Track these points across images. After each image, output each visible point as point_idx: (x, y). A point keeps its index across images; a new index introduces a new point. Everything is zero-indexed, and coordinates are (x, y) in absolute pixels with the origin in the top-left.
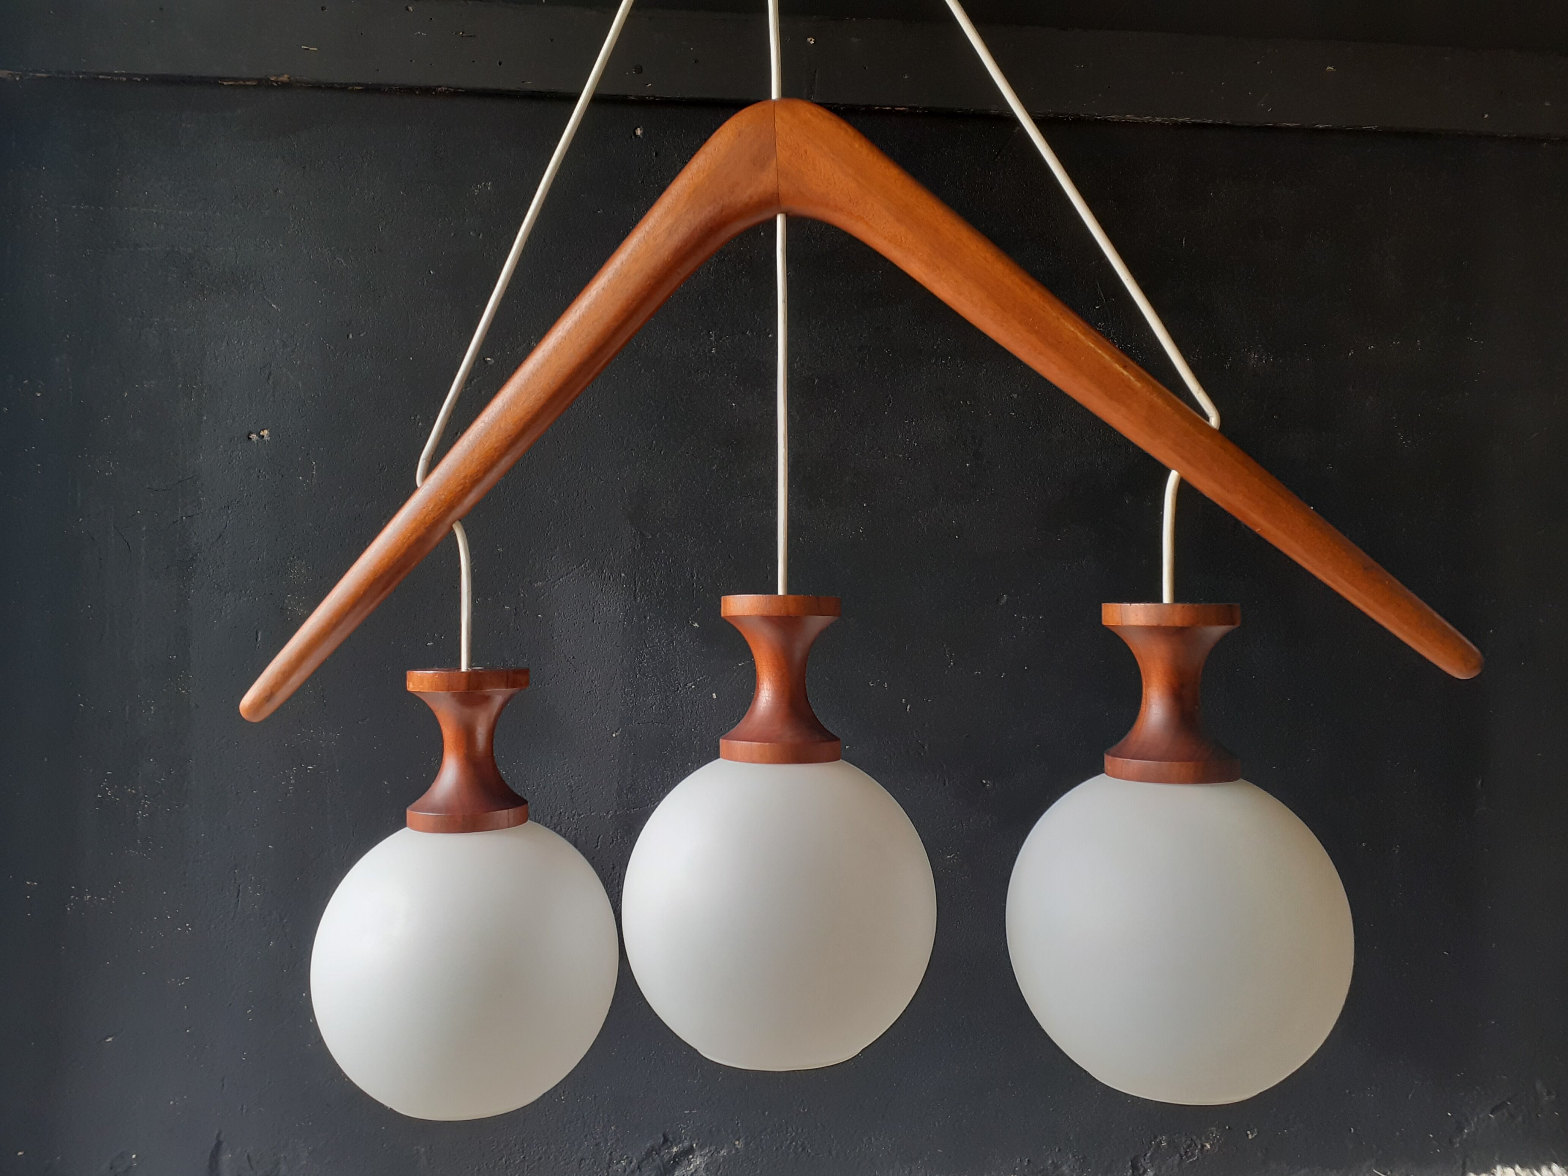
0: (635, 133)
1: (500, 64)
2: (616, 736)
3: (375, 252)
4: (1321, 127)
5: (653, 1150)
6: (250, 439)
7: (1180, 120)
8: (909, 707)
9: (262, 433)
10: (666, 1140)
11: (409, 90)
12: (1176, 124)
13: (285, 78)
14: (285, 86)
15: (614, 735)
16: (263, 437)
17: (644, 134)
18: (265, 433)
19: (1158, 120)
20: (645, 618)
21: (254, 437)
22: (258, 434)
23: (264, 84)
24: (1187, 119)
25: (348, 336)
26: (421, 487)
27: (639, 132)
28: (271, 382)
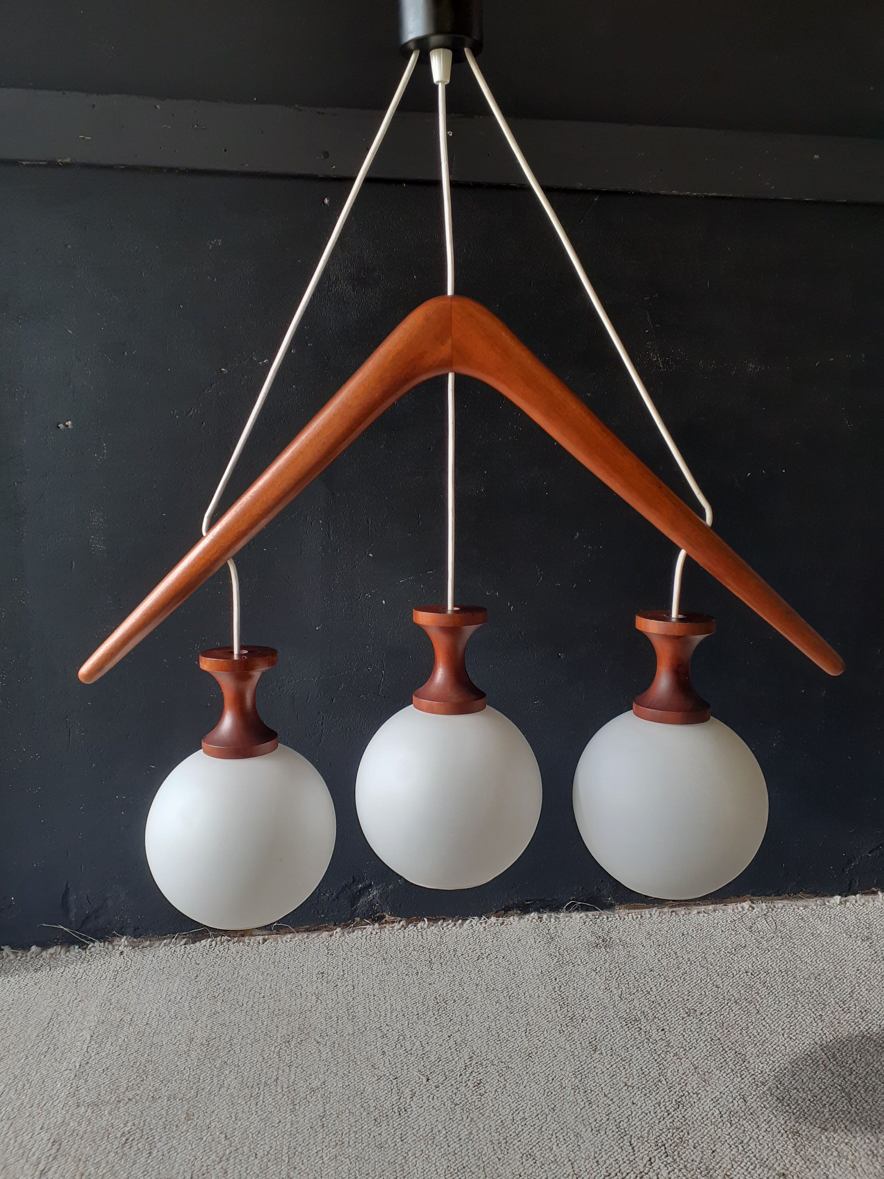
0: (323, 202)
1: (225, 151)
2: (319, 629)
3: (140, 292)
4: (807, 200)
5: (346, 887)
6: (58, 427)
7: (710, 195)
8: (512, 608)
9: (67, 423)
10: (354, 881)
11: (158, 170)
12: (706, 197)
13: (68, 160)
14: (66, 165)
15: (317, 628)
16: (68, 426)
17: (330, 202)
18: (69, 423)
19: (695, 194)
20: (337, 550)
21: (61, 426)
22: (64, 424)
23: (52, 164)
24: (715, 194)
25: (124, 353)
26: (206, 536)
27: (326, 201)
28: (71, 386)
